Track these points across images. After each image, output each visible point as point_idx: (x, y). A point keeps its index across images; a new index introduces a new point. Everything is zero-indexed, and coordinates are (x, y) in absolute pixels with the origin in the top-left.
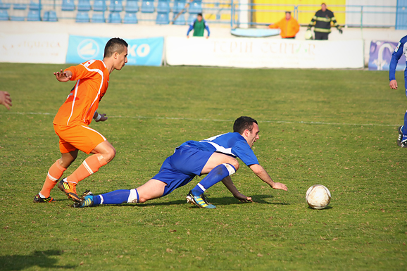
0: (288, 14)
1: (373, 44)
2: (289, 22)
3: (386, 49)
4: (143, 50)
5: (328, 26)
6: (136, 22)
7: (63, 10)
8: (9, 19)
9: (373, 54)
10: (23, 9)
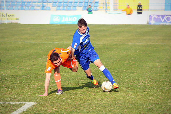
0: (128, 6)
1: (150, 16)
2: (129, 9)
3: (155, 18)
4: (74, 19)
5: (141, 10)
6: (76, 10)
7: (53, 6)
8: (34, 10)
9: (150, 19)
10: (39, 6)
